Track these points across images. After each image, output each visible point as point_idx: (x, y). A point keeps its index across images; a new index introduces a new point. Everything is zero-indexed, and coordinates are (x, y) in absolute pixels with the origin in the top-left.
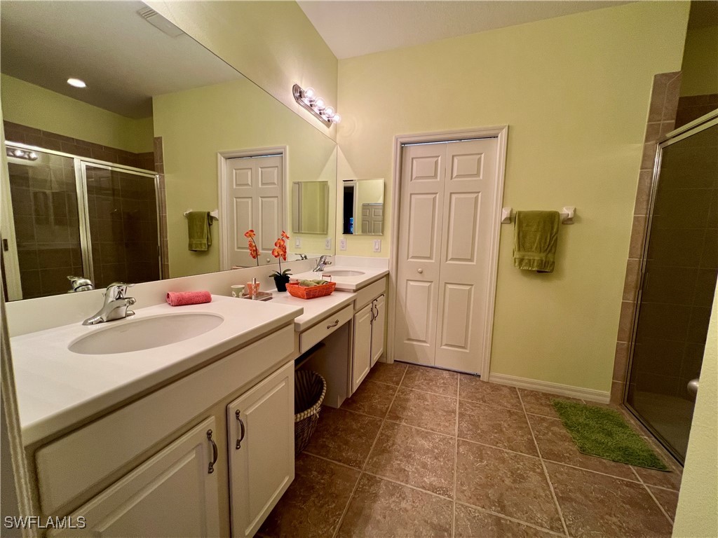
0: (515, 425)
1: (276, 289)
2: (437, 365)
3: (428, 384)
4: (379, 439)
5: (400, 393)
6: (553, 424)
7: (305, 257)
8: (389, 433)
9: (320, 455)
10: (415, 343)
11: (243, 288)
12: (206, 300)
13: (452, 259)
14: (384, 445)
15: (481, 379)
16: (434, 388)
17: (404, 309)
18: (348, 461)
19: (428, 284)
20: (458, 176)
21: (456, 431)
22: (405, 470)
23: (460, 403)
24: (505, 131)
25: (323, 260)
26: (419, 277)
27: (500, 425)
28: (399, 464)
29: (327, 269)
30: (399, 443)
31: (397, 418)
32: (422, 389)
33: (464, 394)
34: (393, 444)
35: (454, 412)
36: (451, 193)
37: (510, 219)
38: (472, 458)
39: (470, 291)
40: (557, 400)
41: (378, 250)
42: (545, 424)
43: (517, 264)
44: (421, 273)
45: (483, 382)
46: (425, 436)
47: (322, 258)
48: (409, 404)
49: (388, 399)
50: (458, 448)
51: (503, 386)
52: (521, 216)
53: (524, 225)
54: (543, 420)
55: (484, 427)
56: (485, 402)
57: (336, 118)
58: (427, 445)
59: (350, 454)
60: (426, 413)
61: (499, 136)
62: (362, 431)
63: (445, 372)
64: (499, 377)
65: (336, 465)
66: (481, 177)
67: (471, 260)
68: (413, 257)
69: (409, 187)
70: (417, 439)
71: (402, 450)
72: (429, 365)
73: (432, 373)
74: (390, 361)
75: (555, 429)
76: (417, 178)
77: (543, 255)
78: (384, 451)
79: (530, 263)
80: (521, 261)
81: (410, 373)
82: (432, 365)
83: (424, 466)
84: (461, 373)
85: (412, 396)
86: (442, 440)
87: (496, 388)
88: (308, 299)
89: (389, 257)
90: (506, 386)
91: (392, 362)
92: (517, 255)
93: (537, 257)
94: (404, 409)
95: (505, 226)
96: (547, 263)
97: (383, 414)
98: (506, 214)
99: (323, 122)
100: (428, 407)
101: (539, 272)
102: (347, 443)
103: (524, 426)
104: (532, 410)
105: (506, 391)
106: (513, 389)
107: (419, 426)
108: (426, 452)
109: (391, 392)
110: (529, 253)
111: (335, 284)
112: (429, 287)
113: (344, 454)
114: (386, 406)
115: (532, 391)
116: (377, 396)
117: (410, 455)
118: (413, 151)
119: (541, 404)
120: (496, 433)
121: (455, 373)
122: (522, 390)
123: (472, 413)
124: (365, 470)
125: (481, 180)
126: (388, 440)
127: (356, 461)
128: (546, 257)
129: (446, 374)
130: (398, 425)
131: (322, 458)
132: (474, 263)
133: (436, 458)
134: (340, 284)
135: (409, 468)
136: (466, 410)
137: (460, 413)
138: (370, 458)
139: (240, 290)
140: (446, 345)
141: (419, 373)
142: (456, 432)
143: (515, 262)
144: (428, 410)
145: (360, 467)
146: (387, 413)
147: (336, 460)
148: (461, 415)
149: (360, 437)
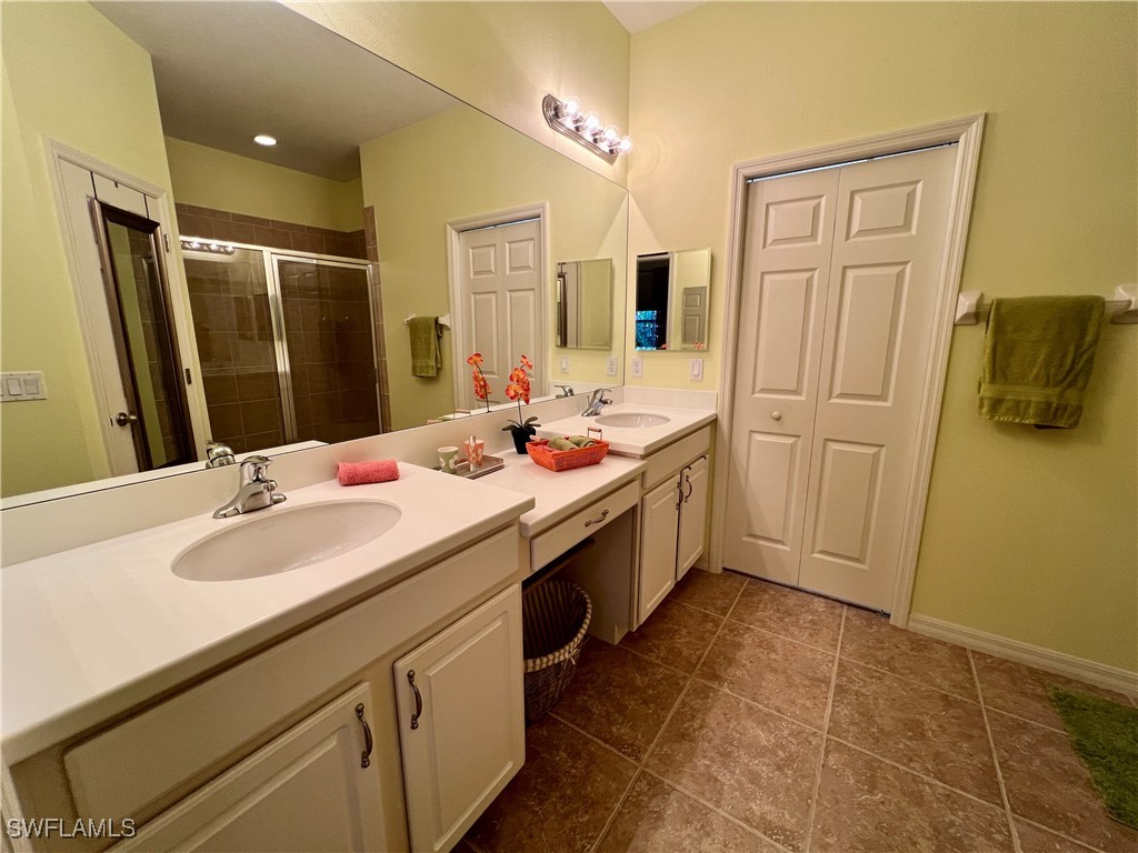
0: (955, 729)
1: (515, 449)
2: (802, 585)
3: (782, 619)
4: (678, 712)
5: (726, 631)
6: (1048, 739)
7: (571, 391)
8: (697, 703)
9: (578, 725)
10: (761, 542)
11: (456, 452)
12: (391, 475)
13: (842, 395)
14: (686, 725)
15: (892, 621)
16: (792, 629)
17: (743, 481)
18: (618, 743)
19: (790, 441)
20: (861, 233)
21: (827, 720)
22: (716, 780)
23: (840, 665)
24: (975, 130)
25: (598, 396)
26: (775, 427)
27: (922, 723)
28: (708, 767)
29: (605, 410)
30: (713, 725)
31: (715, 677)
32: (770, 628)
33: (850, 648)
34: (702, 727)
35: (826, 681)
36: (845, 268)
37: (976, 316)
38: (852, 781)
39: (876, 456)
40: (1063, 689)
41: (699, 378)
42: (1026, 738)
43: (985, 410)
44: (778, 419)
45: (894, 628)
46: (763, 722)
47: (596, 392)
48: (739, 654)
49: (703, 639)
50: (826, 754)
51: (938, 642)
52: (1003, 310)
53: (1010, 328)
54: (1024, 727)
55: (887, 722)
56: (893, 670)
57: (625, 145)
58: (764, 738)
59: (621, 730)
60: (770, 676)
61: (961, 141)
62: (651, 692)
63: (817, 599)
64: (929, 623)
65: (600, 746)
66: (914, 231)
67: (882, 397)
68: (763, 390)
69: (759, 259)
70: (749, 724)
71: (717, 741)
72: (787, 583)
73: (792, 600)
74: (716, 568)
75: (1053, 753)
76: (776, 241)
77: (1052, 393)
78: (683, 736)
79: (1017, 408)
80: (996, 404)
81: (751, 595)
82: (794, 584)
83: (754, 778)
84: (850, 605)
85: (747, 639)
86: (796, 734)
87: (920, 644)
88: (558, 471)
89: (717, 390)
90: (945, 644)
91: (720, 571)
92: (988, 391)
93: (1036, 395)
94: (730, 661)
95: (963, 331)
96: (1061, 409)
97: (691, 667)
98: (966, 304)
99: (603, 155)
100: (774, 665)
101: (1039, 427)
102: (622, 710)
103: (976, 732)
104: (1000, 701)
105: (944, 653)
106: (959, 652)
107: (754, 700)
108: (762, 752)
109: (709, 626)
110: (1018, 388)
111: (607, 445)
112: (793, 446)
113: (614, 730)
114: (698, 653)
115: (1005, 661)
116: (684, 632)
117: (730, 752)
118: (767, 191)
119: (1024, 694)
120: (910, 739)
121: (838, 604)
122: (980, 655)
123: (863, 690)
124: (647, 766)
125: (913, 237)
126: (693, 717)
127: (632, 745)
128: (1061, 395)
129: (819, 605)
130: (715, 691)
131: (578, 729)
132: (889, 404)
133: (779, 768)
134: (617, 444)
135: (725, 778)
136: (851, 681)
137: (838, 686)
138: (657, 745)
139: (449, 456)
140: (822, 552)
141: (766, 596)
142: (826, 724)
143: (981, 406)
144: (775, 671)
145: (638, 759)
146: (699, 666)
147: (601, 738)
148: (840, 689)
149: (645, 702)
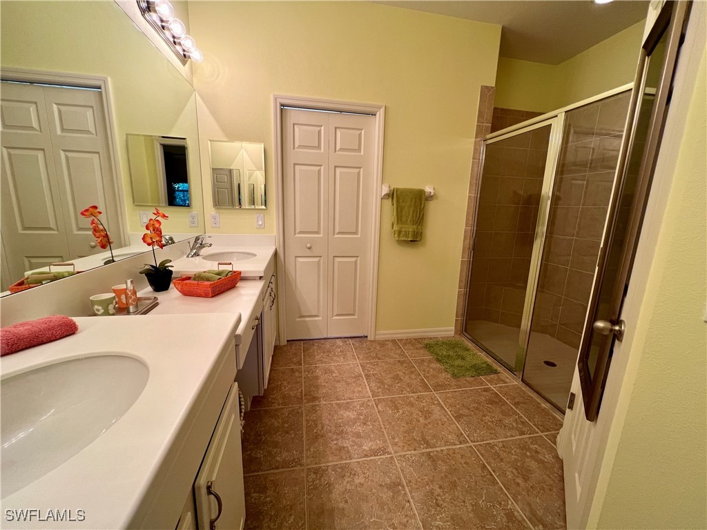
0: (407, 372)
2: (329, 336)
3: (328, 356)
5: (307, 373)
6: (430, 361)
8: (313, 417)
9: (254, 472)
10: (307, 319)
11: (114, 298)
12: (69, 330)
13: (339, 233)
14: (315, 431)
15: (369, 338)
16: (335, 358)
19: (317, 259)
20: (341, 149)
21: (369, 392)
23: (361, 366)
24: (382, 110)
25: (200, 241)
26: (308, 253)
27: (398, 375)
30: (327, 423)
31: (315, 399)
32: (325, 362)
33: (361, 357)
34: (323, 427)
35: (361, 376)
36: (335, 167)
38: (390, 412)
39: (356, 262)
40: (425, 342)
42: (425, 364)
43: (396, 236)
44: (310, 248)
45: (370, 341)
46: (347, 408)
47: (197, 239)
48: (319, 381)
49: (298, 382)
50: (377, 406)
51: (386, 341)
52: (398, 193)
53: (401, 201)
54: (423, 360)
55: (388, 381)
56: (379, 359)
58: (351, 415)
59: (284, 456)
60: (338, 385)
61: (378, 114)
62: (286, 425)
63: (337, 340)
64: (384, 334)
66: (362, 153)
67: (356, 233)
68: (301, 232)
69: (292, 157)
70: (342, 412)
71: (333, 429)
72: (322, 337)
73: (327, 345)
75: (433, 365)
76: (300, 146)
77: (415, 227)
78: (317, 437)
79: (406, 234)
81: (307, 350)
82: (325, 336)
84: (351, 338)
85: (318, 372)
86: (362, 405)
87: (382, 344)
89: (275, 233)
90: (389, 341)
91: (286, 343)
92: (396, 228)
93: (411, 228)
94: (317, 387)
95: (384, 201)
96: (417, 233)
97: (300, 400)
98: (385, 190)
100: (337, 379)
101: (411, 241)
103: (413, 370)
104: (413, 355)
105: (390, 345)
106: (394, 341)
107: (338, 400)
108: (355, 421)
109: (297, 374)
110: (405, 226)
112: (319, 262)
113: (278, 459)
115: (407, 340)
117: (342, 430)
118: (293, 116)
119: (417, 348)
120: (398, 383)
121: (346, 339)
122: (401, 340)
123: (375, 372)
124: (308, 465)
125: (361, 156)
126: (316, 425)
127: (294, 460)
129: (339, 342)
130: (318, 406)
132: (359, 236)
133: (365, 424)
135: (347, 444)
136: (369, 371)
138: (307, 451)
139: (109, 301)
140: (338, 315)
141: (316, 348)
142: (370, 394)
143: (395, 234)
144: (339, 381)
145: (301, 465)
146: (304, 398)
147: (273, 469)
148: (367, 376)
149: (287, 432)
